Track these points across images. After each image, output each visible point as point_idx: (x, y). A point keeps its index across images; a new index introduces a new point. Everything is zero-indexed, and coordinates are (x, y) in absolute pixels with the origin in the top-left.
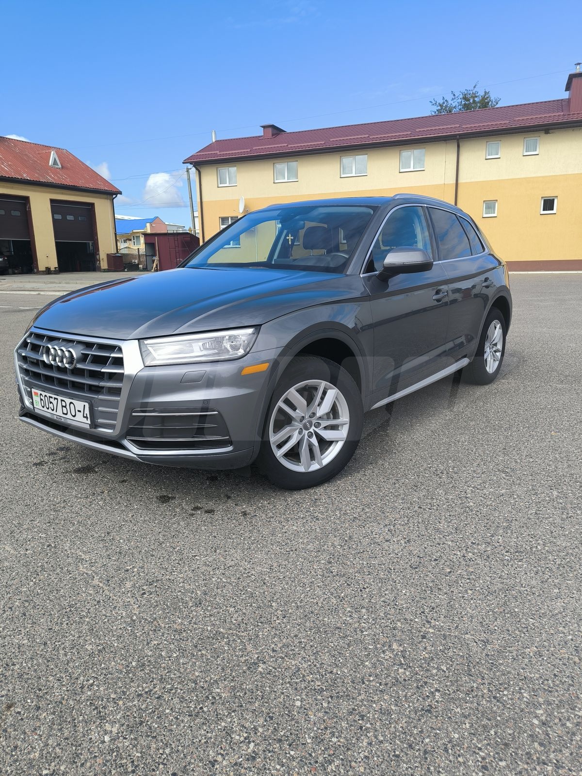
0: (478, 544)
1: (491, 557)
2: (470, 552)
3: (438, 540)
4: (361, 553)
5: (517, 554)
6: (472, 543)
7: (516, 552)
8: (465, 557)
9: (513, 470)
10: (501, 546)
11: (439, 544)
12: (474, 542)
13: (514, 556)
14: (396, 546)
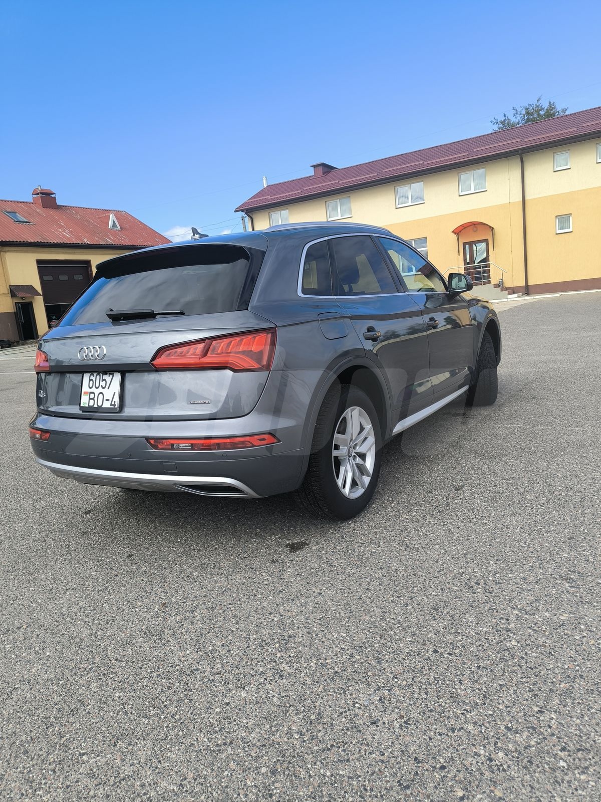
0: (516, 732)
1: (536, 761)
2: (501, 749)
3: (452, 721)
4: (329, 749)
5: (580, 754)
6: (507, 728)
7: (579, 750)
8: (491, 760)
9: (582, 575)
10: (553, 735)
11: (453, 730)
12: (510, 725)
13: (574, 759)
14: (385, 735)
